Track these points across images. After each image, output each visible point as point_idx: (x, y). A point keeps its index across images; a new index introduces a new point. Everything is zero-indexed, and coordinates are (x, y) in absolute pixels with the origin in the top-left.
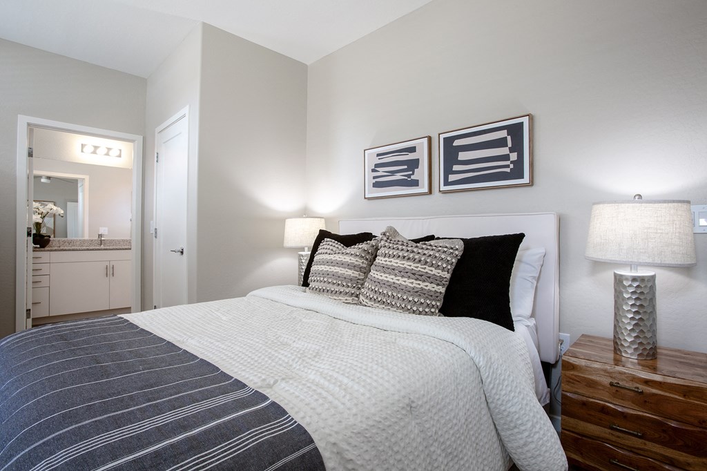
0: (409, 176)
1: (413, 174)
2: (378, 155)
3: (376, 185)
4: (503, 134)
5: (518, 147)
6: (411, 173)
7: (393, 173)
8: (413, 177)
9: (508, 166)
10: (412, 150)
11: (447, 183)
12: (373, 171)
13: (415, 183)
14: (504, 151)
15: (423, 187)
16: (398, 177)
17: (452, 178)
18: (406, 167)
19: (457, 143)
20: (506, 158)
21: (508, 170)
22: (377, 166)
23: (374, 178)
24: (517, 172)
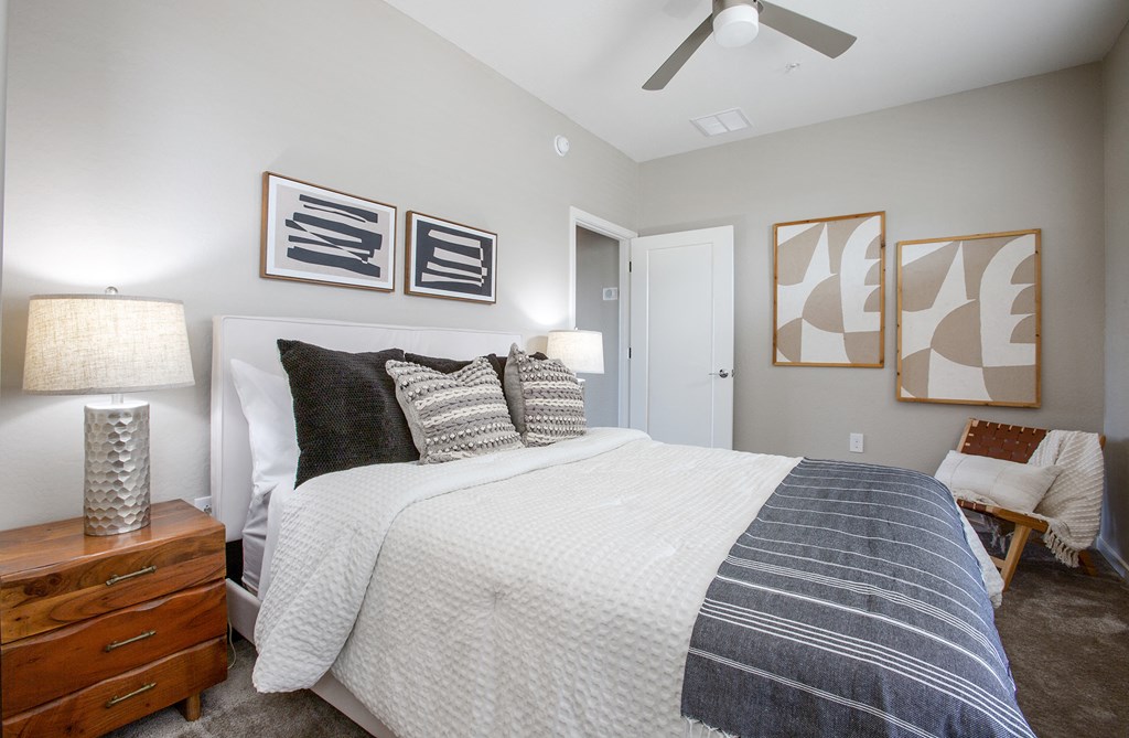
0: (365, 257)
1: (371, 256)
2: (303, 198)
3: (295, 254)
4: (476, 244)
5: (487, 263)
6: (368, 253)
7: (336, 243)
8: (370, 260)
9: (480, 280)
10: (373, 217)
11: (419, 283)
12: (289, 223)
13: (374, 271)
14: (477, 263)
15: (386, 280)
16: (344, 252)
17: (426, 277)
18: (360, 241)
19: (433, 234)
20: (478, 270)
21: (480, 284)
22: (298, 216)
23: (292, 239)
24: (485, 289)
